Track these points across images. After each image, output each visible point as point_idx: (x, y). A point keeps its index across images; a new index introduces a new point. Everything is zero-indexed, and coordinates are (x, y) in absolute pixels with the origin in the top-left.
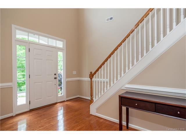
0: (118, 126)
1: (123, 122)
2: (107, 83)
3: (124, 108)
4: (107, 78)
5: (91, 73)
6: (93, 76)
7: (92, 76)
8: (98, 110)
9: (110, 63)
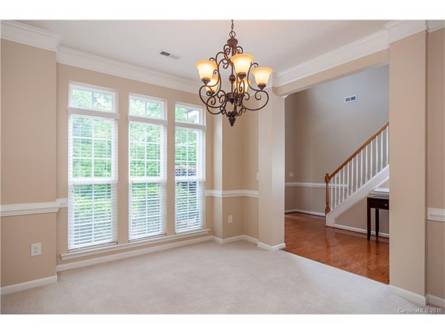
0: (366, 237)
1: (372, 232)
2: (346, 190)
3: (373, 210)
4: (346, 183)
5: (327, 175)
6: (330, 178)
7: (328, 179)
8: (337, 220)
9: (350, 167)
